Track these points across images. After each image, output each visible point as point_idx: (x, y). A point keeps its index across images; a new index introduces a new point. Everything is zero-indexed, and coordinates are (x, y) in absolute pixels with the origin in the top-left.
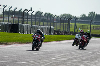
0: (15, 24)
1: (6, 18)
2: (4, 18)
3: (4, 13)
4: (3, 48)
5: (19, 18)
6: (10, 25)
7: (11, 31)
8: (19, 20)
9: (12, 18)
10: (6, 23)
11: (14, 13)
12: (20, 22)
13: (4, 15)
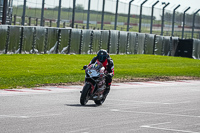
0: (186, 40)
1: (168, 28)
2: (162, 26)
3: (163, 17)
4: (160, 88)
5: (193, 27)
6: (175, 41)
7: (177, 54)
8: (193, 32)
9: (180, 27)
10: (168, 38)
11: (184, 17)
12: (195, 35)
13: (163, 21)
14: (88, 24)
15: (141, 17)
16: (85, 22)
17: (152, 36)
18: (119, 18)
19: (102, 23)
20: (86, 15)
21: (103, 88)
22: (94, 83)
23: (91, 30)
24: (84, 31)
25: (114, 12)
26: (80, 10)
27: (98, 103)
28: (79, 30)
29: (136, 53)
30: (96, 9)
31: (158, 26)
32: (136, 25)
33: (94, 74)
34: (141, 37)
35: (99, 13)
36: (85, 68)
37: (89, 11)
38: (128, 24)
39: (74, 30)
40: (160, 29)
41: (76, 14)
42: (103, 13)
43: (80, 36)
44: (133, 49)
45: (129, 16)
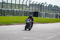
0: (36, 12)
1: (31, 8)
2: (29, 8)
3: (29, 5)
5: (38, 8)
6: (33, 12)
8: (38, 9)
9: (34, 8)
10: (31, 11)
11: (36, 5)
12: (39, 10)
13: (29, 6)
14: (7, 7)
15: (23, 5)
16: (6, 7)
17: (26, 10)
18: (16, 5)
19: (11, 7)
20: (6, 4)
21: (31, 26)
22: (28, 24)
23: (8, 9)
24: (6, 9)
25: (15, 3)
26: (5, 3)
27: (29, 30)
28: (4, 9)
29: (21, 16)
30: (9, 3)
31: (28, 8)
32: (21, 7)
33: (28, 22)
34: (23, 11)
35: (10, 4)
36: (26, 20)
37: (7, 3)
38: (19, 7)
39: (3, 9)
40: (29, 9)
41: (3, 4)
42: (11, 4)
43: (5, 11)
44: (20, 14)
45: (19, 5)
